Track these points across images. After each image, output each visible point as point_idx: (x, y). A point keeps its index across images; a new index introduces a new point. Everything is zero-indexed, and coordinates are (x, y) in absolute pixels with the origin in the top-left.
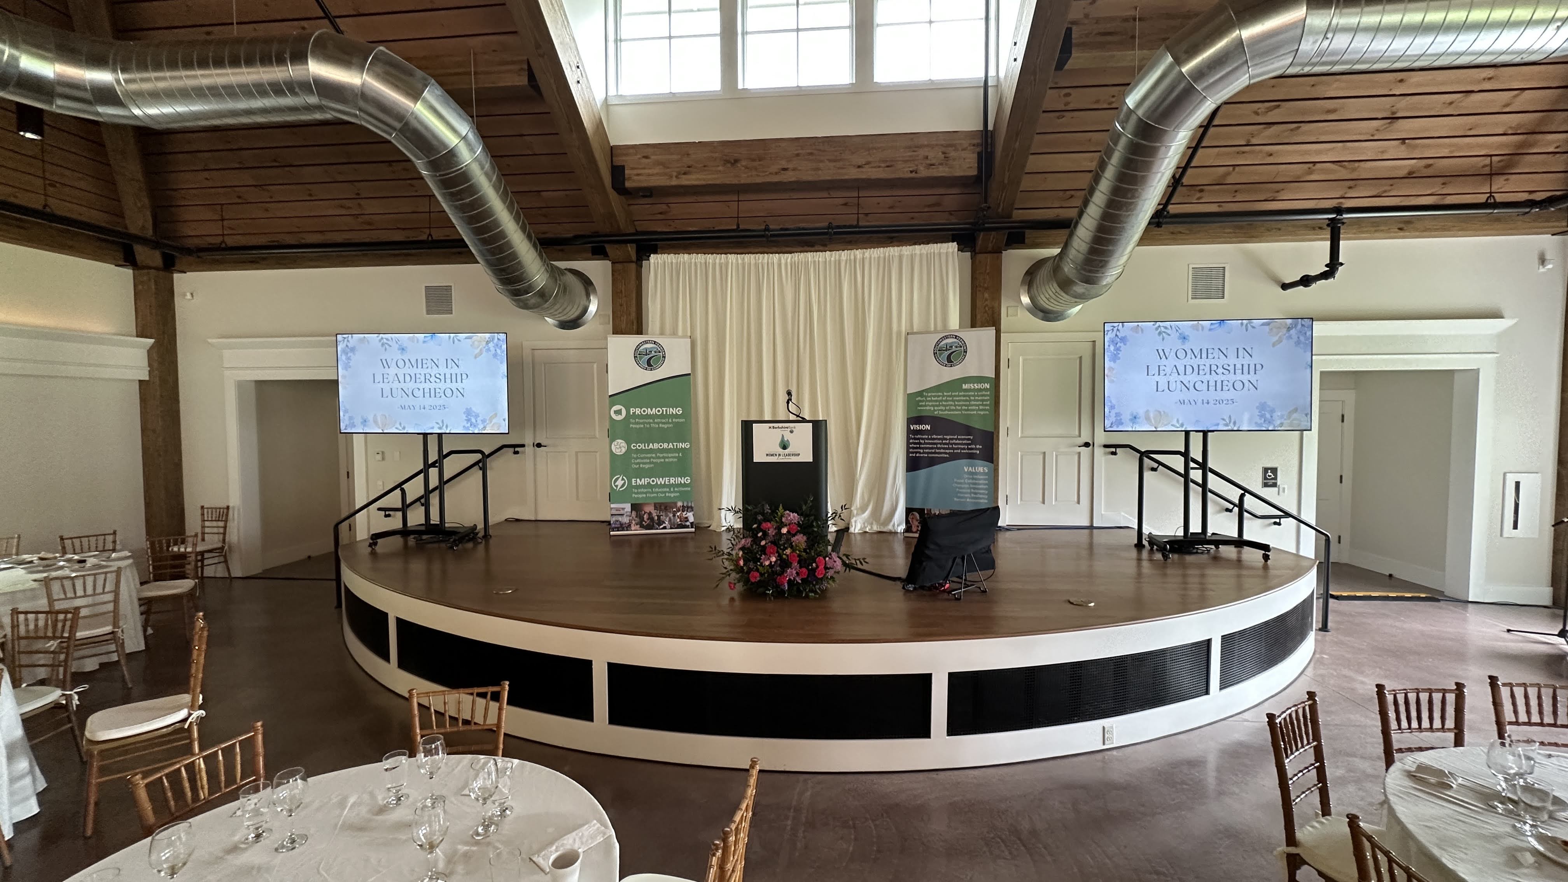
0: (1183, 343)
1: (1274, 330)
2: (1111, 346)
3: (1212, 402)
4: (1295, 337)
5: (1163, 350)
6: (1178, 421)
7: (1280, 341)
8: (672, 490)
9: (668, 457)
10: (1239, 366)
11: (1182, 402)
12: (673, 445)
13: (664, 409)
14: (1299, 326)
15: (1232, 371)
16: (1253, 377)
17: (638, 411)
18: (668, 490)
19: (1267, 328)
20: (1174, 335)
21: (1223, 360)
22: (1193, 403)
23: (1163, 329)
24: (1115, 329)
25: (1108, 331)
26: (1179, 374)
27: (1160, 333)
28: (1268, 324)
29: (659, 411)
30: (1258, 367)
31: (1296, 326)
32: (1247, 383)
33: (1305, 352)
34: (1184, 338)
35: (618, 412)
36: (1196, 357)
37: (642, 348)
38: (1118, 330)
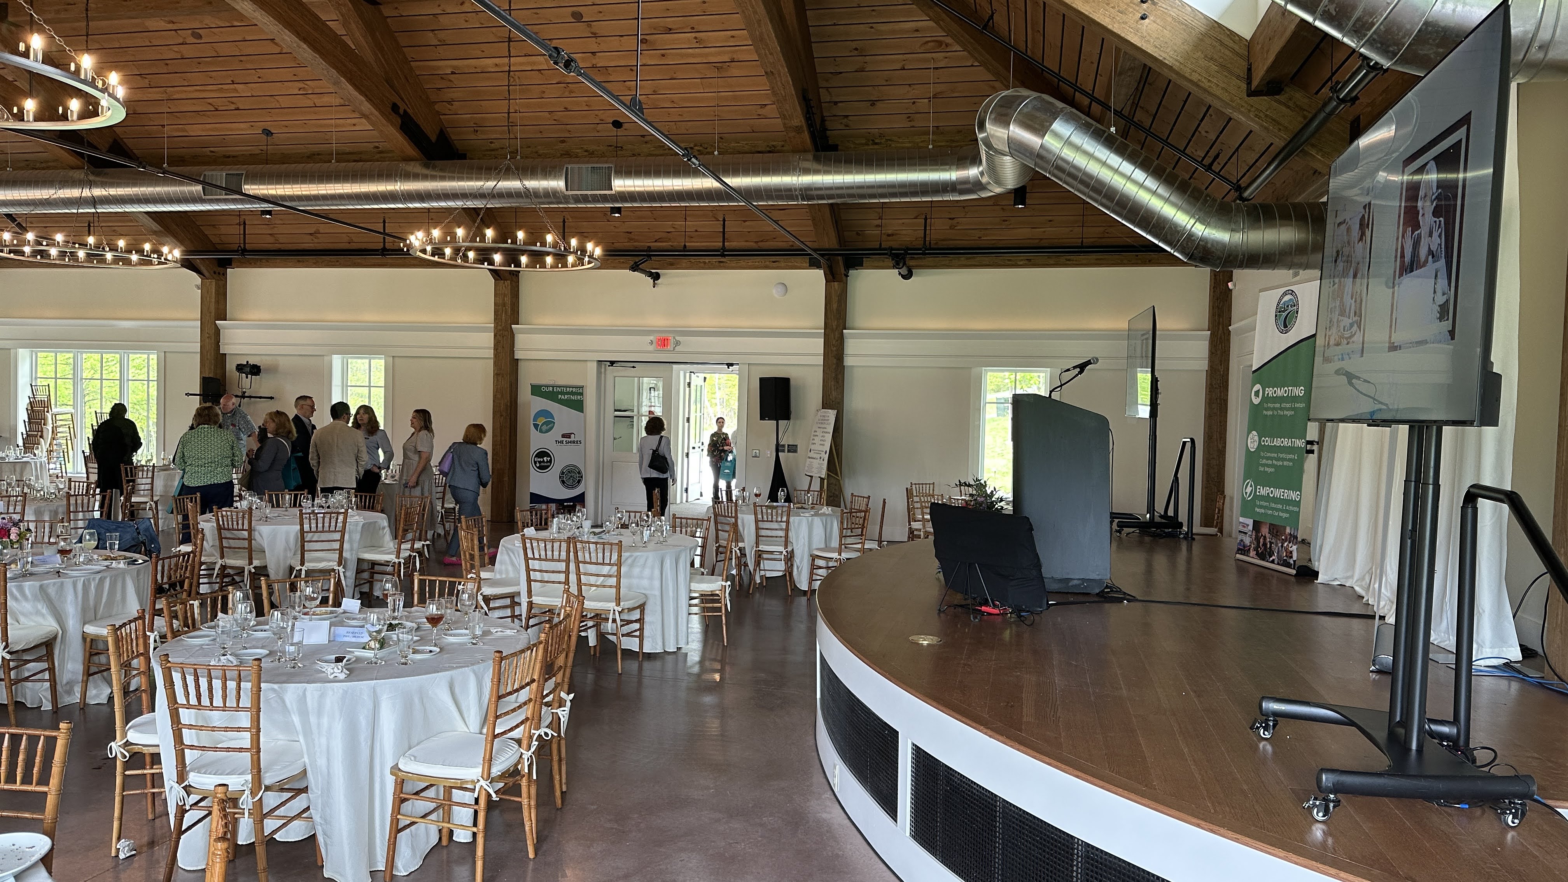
8: (1284, 508)
9: (1286, 460)
12: (1292, 442)
13: (1290, 388)
17: (1270, 392)
18: (1280, 507)
29: (1286, 392)
35: (1257, 394)
37: (1282, 302)
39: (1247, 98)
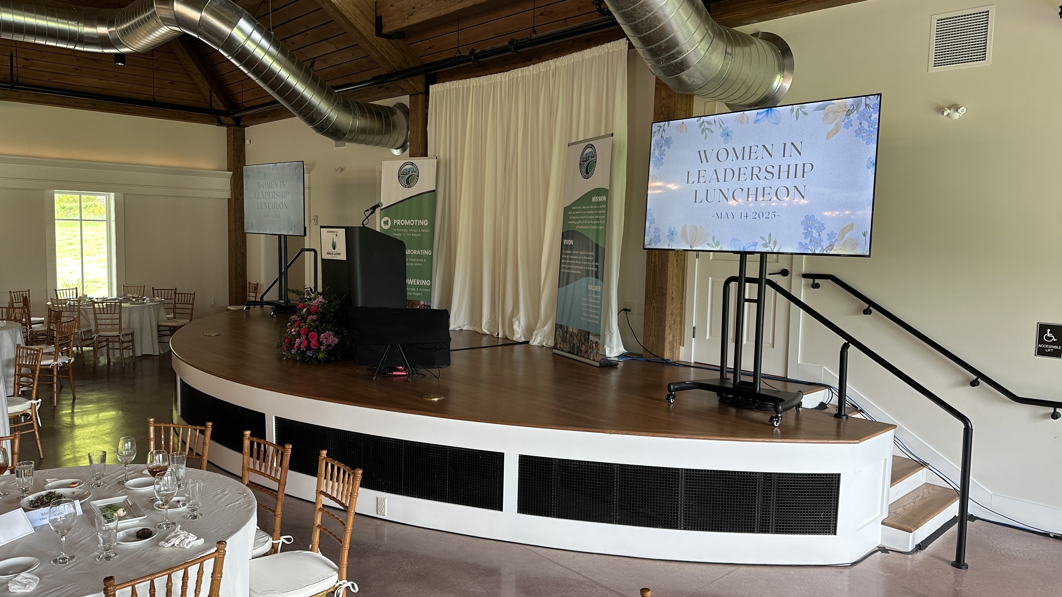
0: (726, 141)
1: (831, 115)
2: (656, 149)
3: (751, 216)
4: (856, 123)
5: (705, 151)
6: (713, 239)
7: (836, 131)
8: (417, 290)
9: (416, 262)
10: (784, 168)
11: (719, 215)
12: (420, 252)
13: (416, 221)
14: (863, 106)
15: (776, 175)
16: (799, 182)
17: (399, 222)
18: (415, 290)
19: (821, 112)
20: (718, 131)
21: (766, 162)
22: (730, 216)
23: (707, 125)
24: (662, 129)
25: (655, 132)
26: (718, 181)
27: (703, 131)
28: (822, 108)
29: (412, 222)
30: (808, 167)
31: (858, 106)
32: (792, 190)
33: (868, 143)
34: (727, 135)
35: (386, 223)
36: (737, 158)
37: (403, 169)
38: (664, 130)
39: (375, 37)
